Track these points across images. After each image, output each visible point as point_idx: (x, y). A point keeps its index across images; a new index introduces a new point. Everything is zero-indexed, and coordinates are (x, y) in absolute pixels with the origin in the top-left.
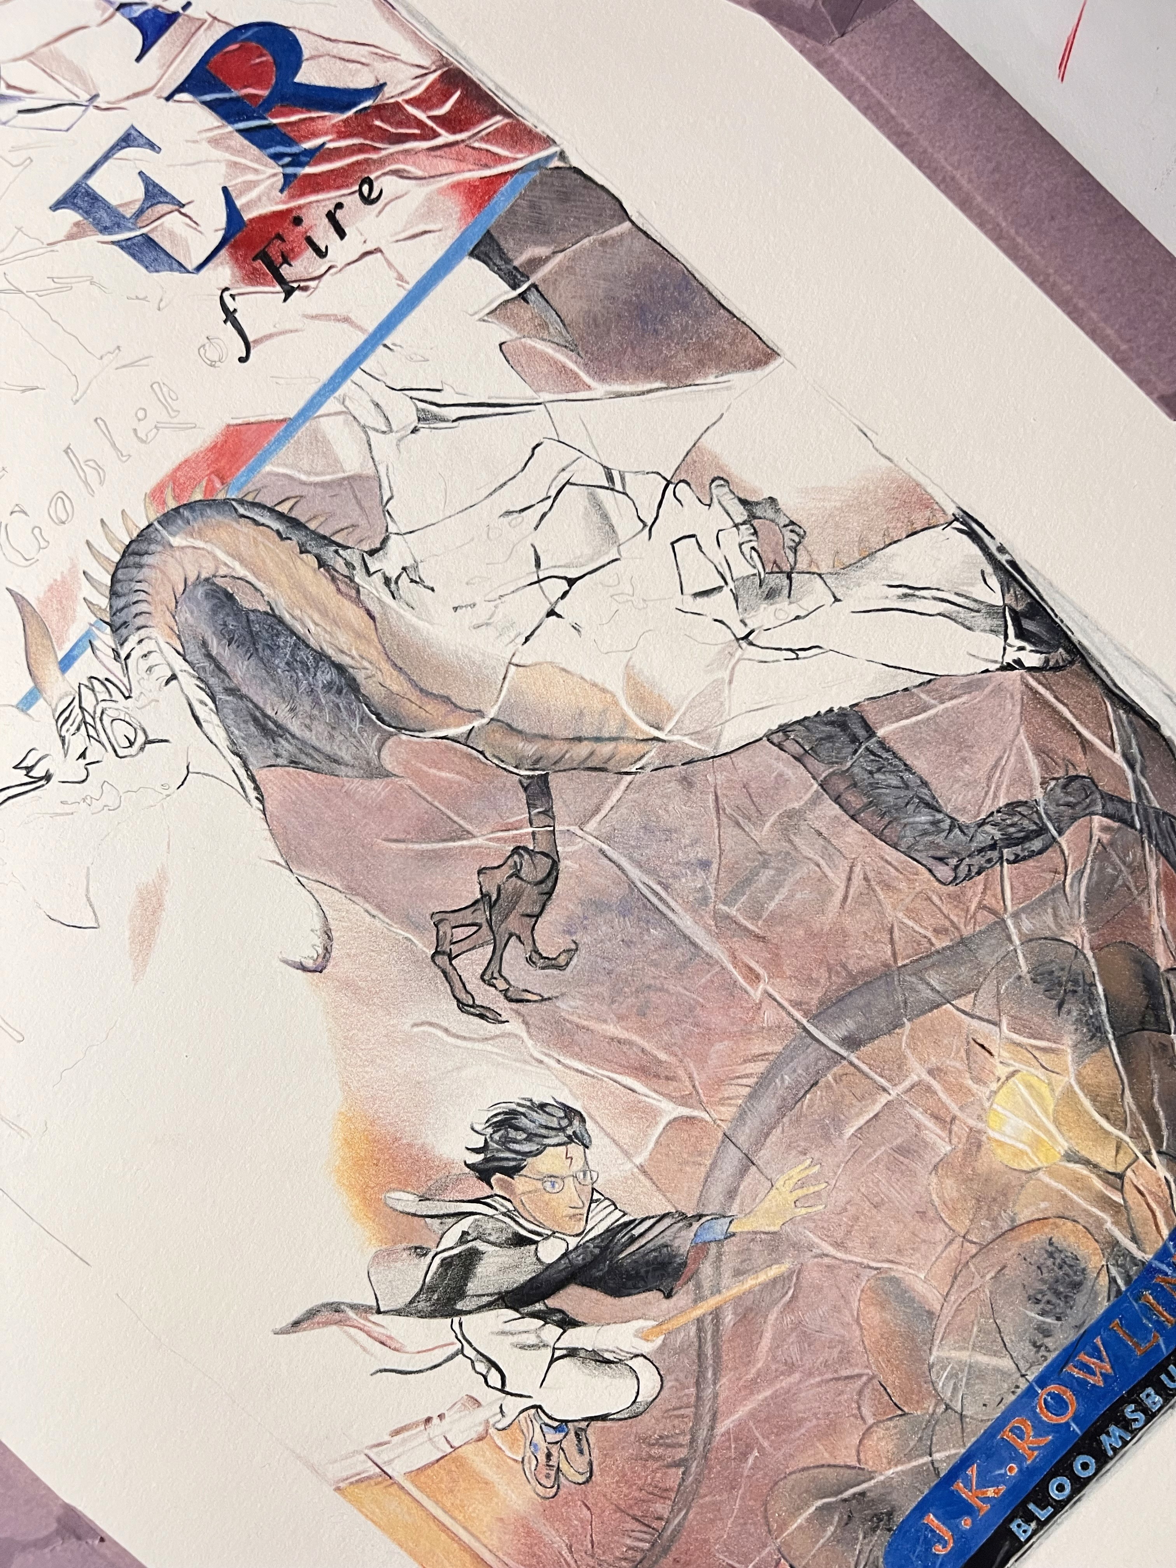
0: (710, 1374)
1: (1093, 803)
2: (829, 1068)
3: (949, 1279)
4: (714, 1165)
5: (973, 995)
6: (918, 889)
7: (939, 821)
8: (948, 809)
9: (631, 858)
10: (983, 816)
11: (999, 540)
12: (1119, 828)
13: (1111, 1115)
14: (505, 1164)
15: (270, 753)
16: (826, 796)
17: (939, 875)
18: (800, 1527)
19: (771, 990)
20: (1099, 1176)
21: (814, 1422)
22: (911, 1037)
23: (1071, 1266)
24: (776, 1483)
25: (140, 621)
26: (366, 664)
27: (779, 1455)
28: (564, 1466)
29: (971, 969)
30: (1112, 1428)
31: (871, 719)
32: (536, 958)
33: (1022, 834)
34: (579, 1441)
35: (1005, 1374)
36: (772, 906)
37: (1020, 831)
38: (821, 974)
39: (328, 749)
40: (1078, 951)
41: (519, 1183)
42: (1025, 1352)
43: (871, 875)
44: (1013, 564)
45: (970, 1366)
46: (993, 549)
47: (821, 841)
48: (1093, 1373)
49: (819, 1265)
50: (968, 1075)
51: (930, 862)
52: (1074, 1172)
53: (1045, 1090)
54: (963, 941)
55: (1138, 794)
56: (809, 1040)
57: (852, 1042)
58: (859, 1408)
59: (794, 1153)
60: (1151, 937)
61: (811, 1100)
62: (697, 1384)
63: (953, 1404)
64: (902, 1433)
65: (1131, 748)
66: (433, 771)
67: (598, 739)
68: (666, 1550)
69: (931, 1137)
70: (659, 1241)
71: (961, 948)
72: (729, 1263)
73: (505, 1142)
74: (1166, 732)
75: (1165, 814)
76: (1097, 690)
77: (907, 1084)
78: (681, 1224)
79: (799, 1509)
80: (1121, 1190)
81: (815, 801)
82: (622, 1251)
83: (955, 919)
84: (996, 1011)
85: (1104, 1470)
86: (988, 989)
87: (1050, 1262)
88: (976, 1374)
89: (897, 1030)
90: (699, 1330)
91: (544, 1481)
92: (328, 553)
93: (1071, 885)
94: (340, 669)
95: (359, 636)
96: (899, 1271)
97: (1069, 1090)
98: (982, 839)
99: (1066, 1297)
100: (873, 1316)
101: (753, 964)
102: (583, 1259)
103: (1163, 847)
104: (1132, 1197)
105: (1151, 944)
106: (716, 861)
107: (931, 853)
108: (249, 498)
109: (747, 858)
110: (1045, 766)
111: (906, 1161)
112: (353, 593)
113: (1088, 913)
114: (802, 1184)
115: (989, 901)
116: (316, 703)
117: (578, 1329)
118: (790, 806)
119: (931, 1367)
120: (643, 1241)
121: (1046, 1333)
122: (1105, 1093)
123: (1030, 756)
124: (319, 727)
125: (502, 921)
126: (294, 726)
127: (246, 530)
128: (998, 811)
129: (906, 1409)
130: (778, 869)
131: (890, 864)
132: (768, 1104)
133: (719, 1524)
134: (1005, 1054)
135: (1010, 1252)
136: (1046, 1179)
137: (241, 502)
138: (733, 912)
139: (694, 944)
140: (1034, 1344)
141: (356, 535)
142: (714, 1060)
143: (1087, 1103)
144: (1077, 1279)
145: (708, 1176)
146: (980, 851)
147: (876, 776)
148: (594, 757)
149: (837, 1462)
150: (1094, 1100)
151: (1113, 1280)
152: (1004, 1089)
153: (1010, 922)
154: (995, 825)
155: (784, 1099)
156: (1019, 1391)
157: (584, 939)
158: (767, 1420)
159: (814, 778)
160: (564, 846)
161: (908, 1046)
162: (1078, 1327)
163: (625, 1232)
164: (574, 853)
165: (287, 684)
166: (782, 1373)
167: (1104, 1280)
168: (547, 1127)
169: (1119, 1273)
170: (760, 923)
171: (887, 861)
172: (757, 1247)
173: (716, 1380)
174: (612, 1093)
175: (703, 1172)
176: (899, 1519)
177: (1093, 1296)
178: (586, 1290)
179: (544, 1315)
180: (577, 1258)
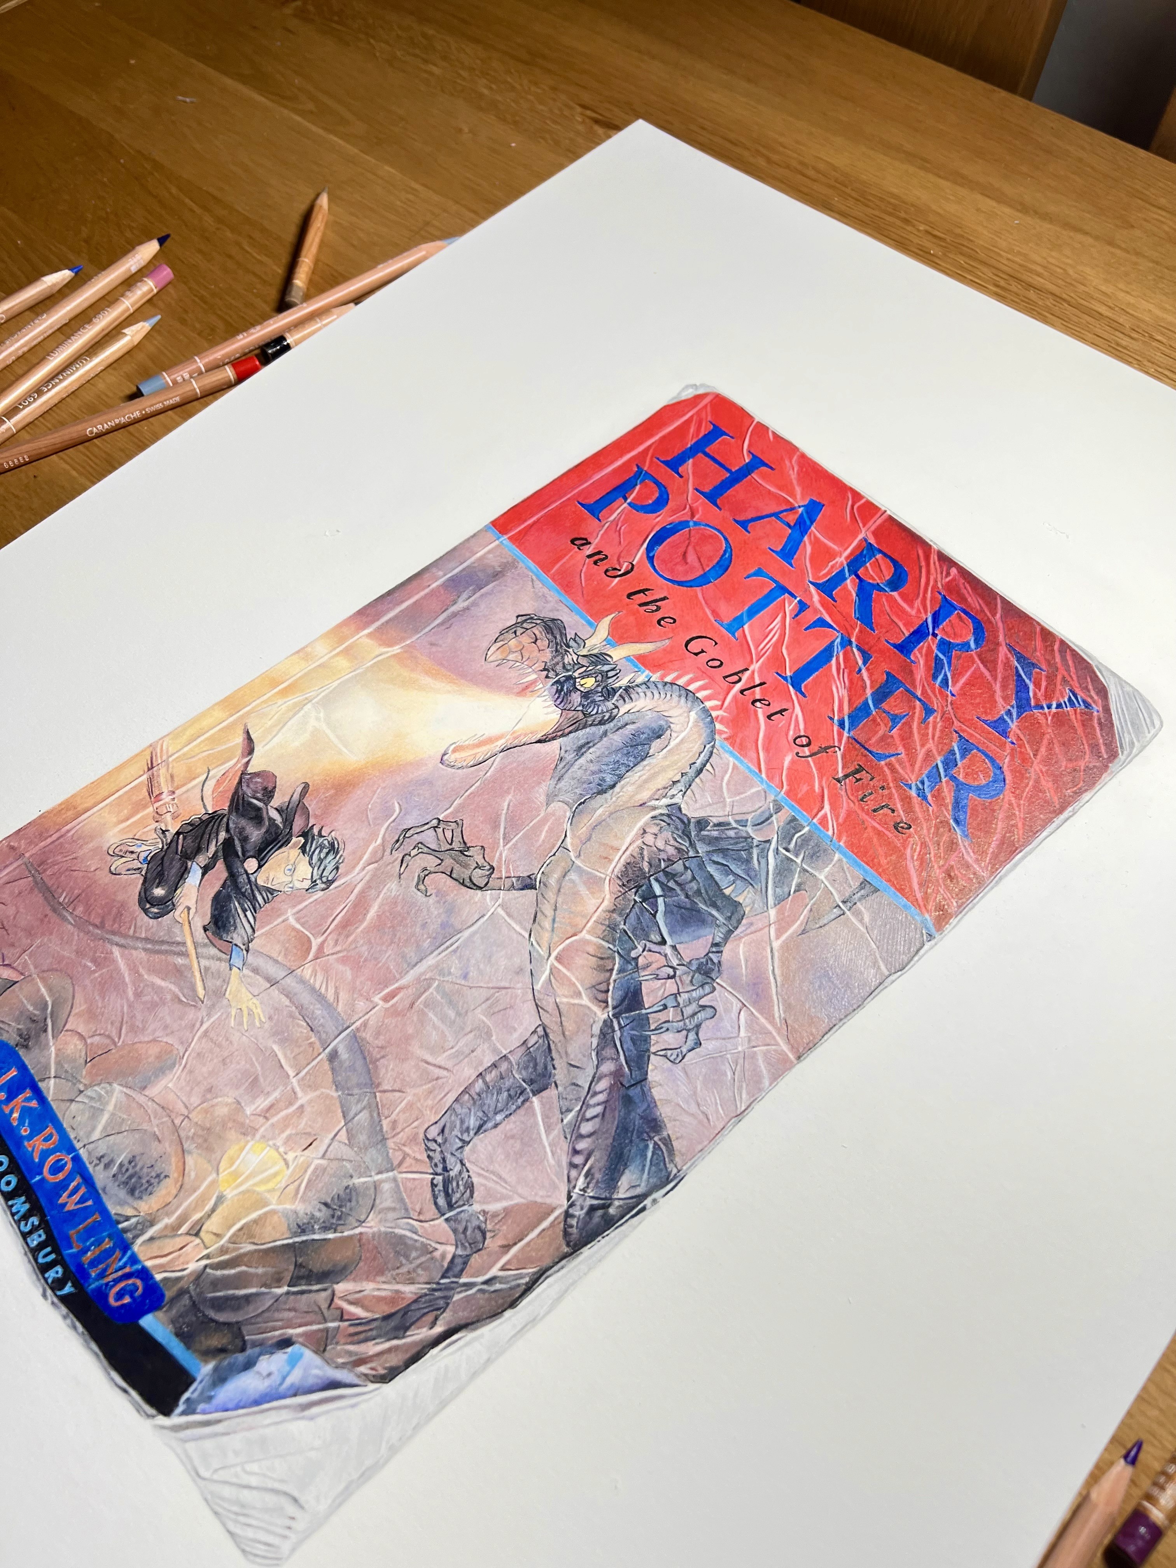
0: (149, 946)
1: (465, 1248)
2: (320, 1039)
3: (162, 1103)
4: (277, 962)
5: (347, 1142)
6: (425, 1112)
7: (469, 1133)
8: (476, 1140)
9: (475, 933)
10: (467, 1165)
11: (662, 1201)
12: (443, 1266)
13: (241, 1233)
14: (308, 845)
15: (568, 748)
16: (497, 1058)
17: (432, 1128)
18: (39, 990)
19: (377, 1008)
20: (201, 1218)
21: (100, 1005)
22: (327, 1096)
23: (146, 1189)
24: (71, 978)
25: (649, 694)
26: (614, 799)
27: (87, 982)
28: (124, 860)
29: (364, 1143)
30: (27, 1206)
31: (544, 1094)
32: (426, 873)
33: (450, 1191)
34: (135, 870)
35: (89, 1133)
36: (431, 1015)
37: (453, 1190)
38: (380, 1042)
39: (566, 776)
40: (361, 1222)
41: (295, 852)
42: (99, 1149)
43: (440, 1081)
44: (644, 1209)
45: (102, 1110)
46: (655, 1195)
47: (467, 1052)
48: (70, 1196)
49: (197, 1021)
50: (294, 1132)
51: (441, 1123)
52: (210, 1199)
53: (271, 1185)
54: (384, 1139)
55: (465, 1285)
56: (340, 1028)
57: (333, 1056)
58: (100, 1035)
59: (272, 1012)
60: (361, 1280)
61: (302, 1026)
62: (146, 940)
63: (82, 1095)
64: (75, 1060)
65: (500, 1283)
66: (546, 828)
67: (554, 920)
68: (54, 910)
69: (259, 1101)
70: (239, 925)
71: (380, 1138)
72: (214, 965)
73: (322, 847)
74: (508, 1313)
75: (448, 1304)
76: (547, 1262)
77: (298, 1089)
78: (246, 939)
79: (50, 990)
80: (188, 1234)
81: (495, 1050)
82: (239, 904)
83: (400, 1136)
84: (332, 1157)
86: (347, 1152)
87: (154, 1174)
88: (96, 1113)
89: (334, 1087)
90: (178, 943)
91: (118, 848)
92: (680, 786)
93: (408, 1224)
94: (613, 786)
95: (631, 797)
96: (178, 1070)
97: (266, 1204)
98: (451, 1161)
99: (127, 1183)
100: (154, 1050)
101: (396, 999)
102: (241, 882)
103: (423, 1300)
104: (178, 1242)
105: (354, 1280)
106: (466, 984)
107: (448, 1125)
108: (715, 751)
109: (464, 1003)
110: (495, 1215)
111: (247, 1084)
112: (657, 797)
113: (386, 1234)
114: (251, 1014)
115: (408, 1161)
116: (593, 773)
117: (200, 875)
118: (494, 1034)
119: (110, 1084)
120: (242, 916)
121: (107, 1166)
122: (257, 1230)
123: (505, 1204)
124: (579, 773)
125: (451, 856)
126: (582, 761)
127: (696, 747)
128: (469, 1176)
129: (89, 1064)
130: (454, 1022)
131: (445, 1096)
132: (305, 998)
133: (59, 942)
134: (302, 1159)
135: (168, 1147)
136: (210, 1179)
137: (713, 747)
138: (432, 989)
139: (416, 964)
140: (102, 1157)
141: (691, 802)
142: (341, 967)
143: (254, 1215)
144: (137, 1192)
145: (270, 958)
146: (444, 1160)
147: (506, 1094)
148: (543, 917)
149: (71, 1017)
150: (255, 1222)
151: (127, 1219)
152: (278, 1156)
153: (391, 1174)
154: (460, 1172)
155: (307, 1009)
156: (75, 1142)
157: (431, 900)
158: (111, 977)
159: (510, 1052)
160: (491, 894)
161: (322, 1093)
162: (104, 1189)
163: (250, 907)
164: (485, 899)
165: (606, 760)
166: (136, 989)
167: (129, 1212)
168: (324, 870)
169: (132, 1225)
170: (422, 1006)
171: (448, 1093)
172: (218, 983)
173: (145, 950)
174: (335, 908)
175: (274, 955)
176: (21, 1052)
177: (122, 1203)
178: (222, 882)
179: (215, 858)
180: (243, 879)
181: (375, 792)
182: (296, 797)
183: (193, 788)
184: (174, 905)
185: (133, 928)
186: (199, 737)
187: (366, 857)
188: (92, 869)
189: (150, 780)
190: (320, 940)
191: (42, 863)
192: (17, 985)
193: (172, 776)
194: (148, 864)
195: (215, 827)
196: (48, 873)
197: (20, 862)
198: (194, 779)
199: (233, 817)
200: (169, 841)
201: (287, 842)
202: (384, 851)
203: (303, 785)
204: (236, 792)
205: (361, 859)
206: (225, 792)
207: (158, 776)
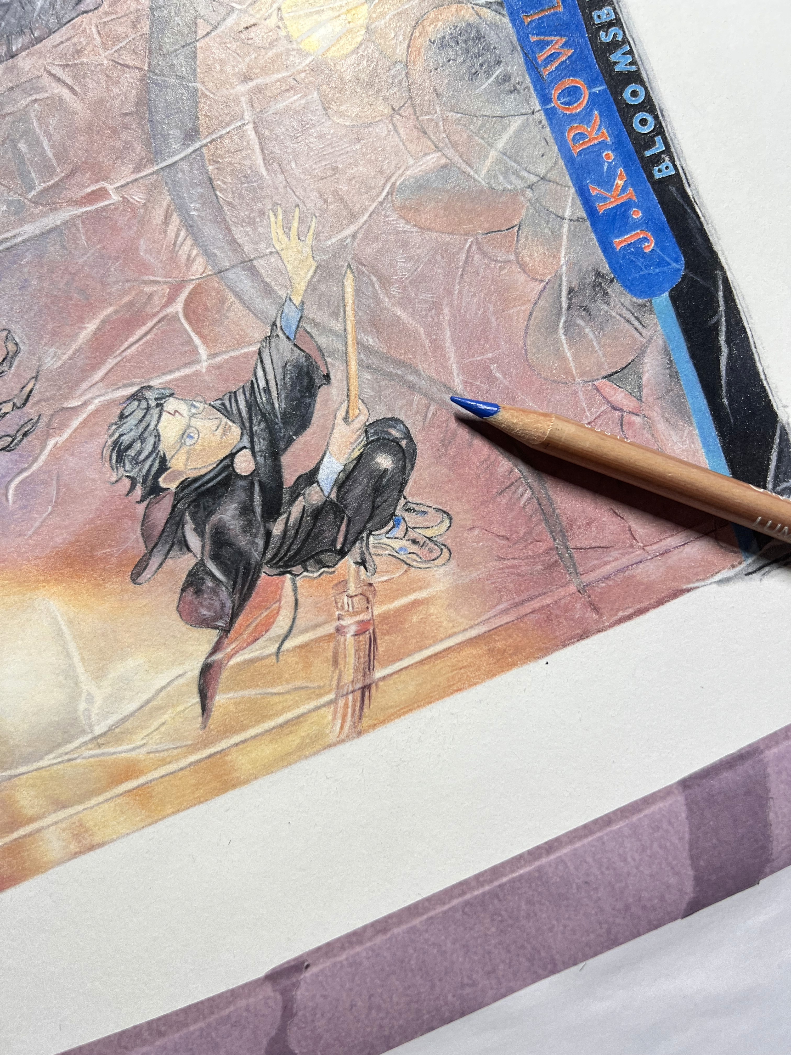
0: (410, 377)
2: (203, 165)
3: (426, 140)
4: (237, 295)
5: (199, 21)
6: (94, 30)
14: (155, 469)
17: (90, 7)
18: (575, 356)
19: (119, 184)
22: (210, 85)
23: (461, 34)
24: (527, 360)
27: (505, 347)
28: (429, 533)
29: (178, 12)
30: (613, 58)
34: (414, 510)
35: (524, 126)
36: (50, 153)
38: (125, 137)
41: (176, 464)
42: (515, 103)
43: (65, 62)
45: (505, 154)
47: (18, 90)
48: (558, 54)
49: (362, 241)
50: (263, 51)
51: (77, 10)
56: (172, 170)
57: (191, 135)
58: (496, 261)
59: (258, 223)
61: (222, 189)
62: (413, 389)
63: (529, 183)
64: (534, 235)
70: (279, 370)
72: (323, 317)
73: (135, 461)
77: (246, 106)
79: (558, 351)
82: (272, 404)
85: (646, 79)
87: (449, 50)
88: (513, 153)
89: (199, 95)
90: (369, 368)
91: (434, 555)
96: (398, 178)
99: (484, 48)
100: (426, 216)
102: (264, 439)
114: (287, 228)
117: (321, 471)
119: (490, 187)
120: (272, 384)
121: (506, 78)
129: (515, 223)
130: (23, 135)
131: (62, 43)
132: (209, 230)
134: (259, 14)
135: (425, 80)
136: (380, 23)
138: (39, 188)
139: (50, 231)
140: (511, 92)
142: (151, 259)
144: (474, 34)
145: (244, 303)
149: (533, 300)
151: (489, 5)
152: (289, 26)
155: (211, 213)
156: (545, 122)
158: (469, 346)
162: (514, 48)
163: (257, 394)
166: (438, 315)
167: (485, 12)
168: (141, 421)
170: (58, 169)
171: (59, 45)
172: (322, 288)
173: (416, 372)
174: (138, 354)
175: (238, 306)
176: (605, 268)
177: (493, 26)
178: (292, 449)
179: (296, 493)
180: (261, 444)
181: (35, 533)
182: (155, 562)
183: (306, 631)
184: (366, 432)
185: (430, 415)
186: (281, 726)
187: (75, 423)
188: (476, 532)
189: (369, 667)
190: (170, 310)
191: (550, 567)
192: (605, 374)
193: (335, 662)
194: (393, 514)
195: (286, 548)
196: (543, 546)
197: (586, 579)
198: (301, 647)
199: (256, 556)
200: (358, 545)
201: (184, 485)
202: (48, 426)
203: (140, 580)
204: (244, 598)
205: (84, 423)
206: (259, 607)
207: (356, 670)
